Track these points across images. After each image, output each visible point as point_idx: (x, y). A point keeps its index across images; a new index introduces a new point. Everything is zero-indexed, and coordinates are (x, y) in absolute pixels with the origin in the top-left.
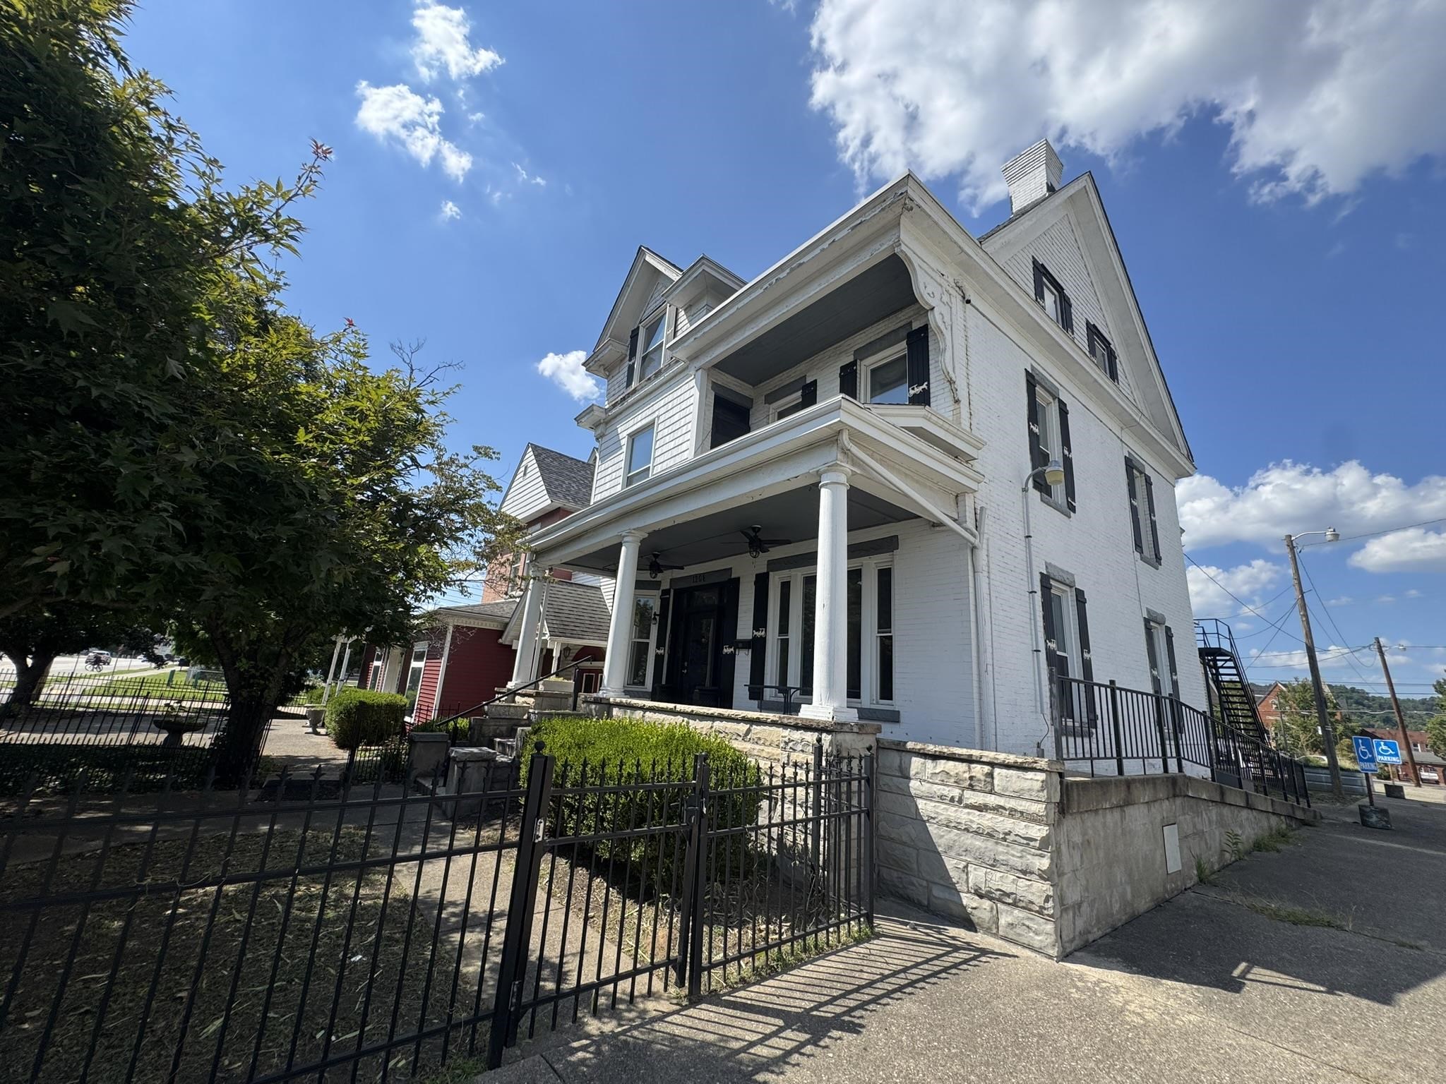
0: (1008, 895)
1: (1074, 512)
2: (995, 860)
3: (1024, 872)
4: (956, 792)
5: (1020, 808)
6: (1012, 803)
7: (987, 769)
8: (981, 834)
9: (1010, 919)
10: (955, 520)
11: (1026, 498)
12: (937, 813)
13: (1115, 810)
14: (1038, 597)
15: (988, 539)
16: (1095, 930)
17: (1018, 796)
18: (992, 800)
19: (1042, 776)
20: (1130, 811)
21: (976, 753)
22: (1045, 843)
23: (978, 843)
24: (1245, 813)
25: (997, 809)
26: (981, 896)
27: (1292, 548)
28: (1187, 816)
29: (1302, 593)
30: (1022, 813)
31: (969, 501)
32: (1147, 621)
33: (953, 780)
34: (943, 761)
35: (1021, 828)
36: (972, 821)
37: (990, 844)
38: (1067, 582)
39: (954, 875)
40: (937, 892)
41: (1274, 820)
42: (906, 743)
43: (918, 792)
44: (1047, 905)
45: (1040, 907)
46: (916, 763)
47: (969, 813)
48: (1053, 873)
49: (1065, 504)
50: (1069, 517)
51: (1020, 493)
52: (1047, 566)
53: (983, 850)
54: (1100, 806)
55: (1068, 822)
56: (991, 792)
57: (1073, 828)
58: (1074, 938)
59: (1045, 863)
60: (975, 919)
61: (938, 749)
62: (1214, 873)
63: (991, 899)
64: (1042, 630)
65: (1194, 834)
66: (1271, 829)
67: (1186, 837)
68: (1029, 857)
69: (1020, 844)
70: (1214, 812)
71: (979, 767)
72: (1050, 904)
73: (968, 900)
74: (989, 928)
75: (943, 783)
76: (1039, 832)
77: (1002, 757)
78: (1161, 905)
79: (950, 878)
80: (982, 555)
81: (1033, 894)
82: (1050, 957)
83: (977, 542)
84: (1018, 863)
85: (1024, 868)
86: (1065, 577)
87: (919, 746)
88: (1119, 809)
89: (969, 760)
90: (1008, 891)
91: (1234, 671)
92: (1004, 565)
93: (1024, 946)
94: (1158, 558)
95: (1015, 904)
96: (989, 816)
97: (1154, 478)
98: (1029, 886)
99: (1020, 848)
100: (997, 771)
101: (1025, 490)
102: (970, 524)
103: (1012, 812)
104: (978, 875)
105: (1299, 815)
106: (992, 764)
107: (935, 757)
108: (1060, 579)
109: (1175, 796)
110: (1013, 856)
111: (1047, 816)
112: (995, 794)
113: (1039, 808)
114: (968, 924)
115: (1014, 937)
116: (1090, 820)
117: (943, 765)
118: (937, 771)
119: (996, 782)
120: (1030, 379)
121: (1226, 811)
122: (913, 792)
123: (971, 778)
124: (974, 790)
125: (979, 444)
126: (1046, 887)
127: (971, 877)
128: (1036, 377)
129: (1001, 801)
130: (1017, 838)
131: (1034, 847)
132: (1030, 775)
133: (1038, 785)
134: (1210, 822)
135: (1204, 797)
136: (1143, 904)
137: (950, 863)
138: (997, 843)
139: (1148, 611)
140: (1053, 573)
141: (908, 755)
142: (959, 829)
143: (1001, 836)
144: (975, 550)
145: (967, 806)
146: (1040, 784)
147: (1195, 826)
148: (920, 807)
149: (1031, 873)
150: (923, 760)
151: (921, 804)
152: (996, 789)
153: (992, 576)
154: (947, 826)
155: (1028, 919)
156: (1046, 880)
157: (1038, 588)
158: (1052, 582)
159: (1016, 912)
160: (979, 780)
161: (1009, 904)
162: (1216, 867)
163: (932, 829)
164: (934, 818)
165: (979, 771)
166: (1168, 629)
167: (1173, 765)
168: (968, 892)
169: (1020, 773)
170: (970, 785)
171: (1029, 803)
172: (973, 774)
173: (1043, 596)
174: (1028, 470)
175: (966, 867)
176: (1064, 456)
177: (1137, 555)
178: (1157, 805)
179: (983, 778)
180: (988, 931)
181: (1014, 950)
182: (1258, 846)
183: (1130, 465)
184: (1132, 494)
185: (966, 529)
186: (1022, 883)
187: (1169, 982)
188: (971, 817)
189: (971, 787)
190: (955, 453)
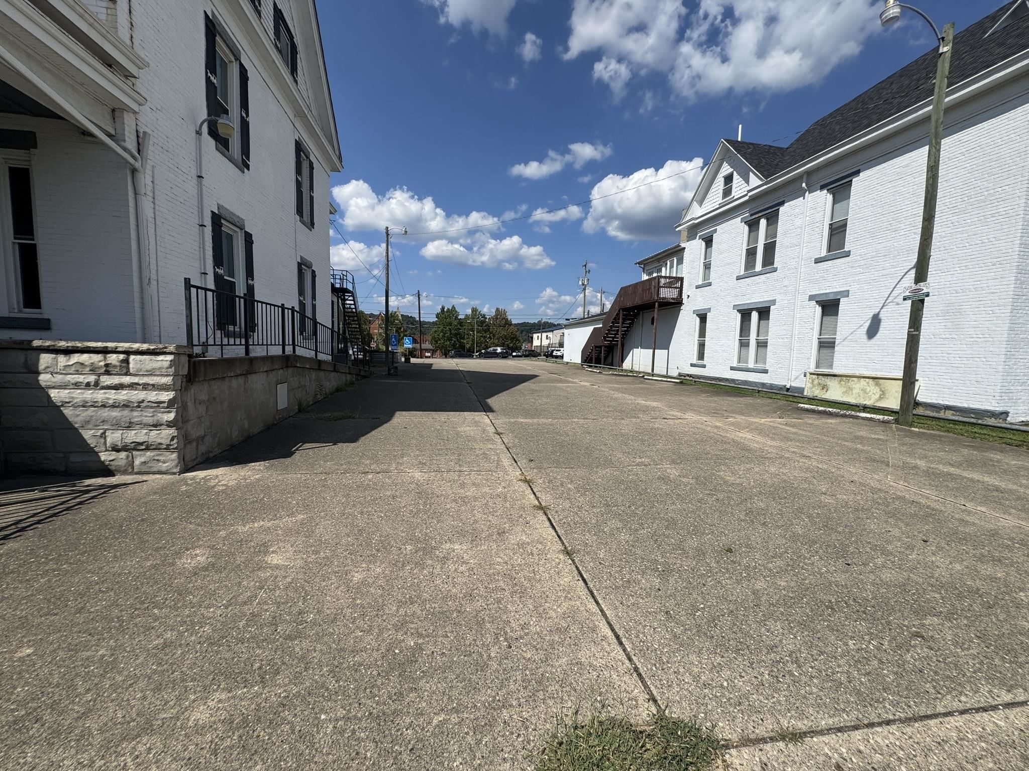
0: (141, 444)
1: (248, 169)
2: (130, 423)
3: (155, 426)
4: (92, 378)
5: (151, 382)
6: (145, 380)
7: (122, 357)
8: (117, 407)
9: (143, 459)
10: (110, 136)
11: (200, 141)
12: (72, 398)
13: (239, 377)
14: (208, 231)
15: (153, 167)
16: (216, 449)
17: (151, 373)
18: (127, 380)
19: (170, 358)
20: (253, 378)
21: (110, 345)
22: (171, 403)
23: (115, 413)
24: (333, 374)
25: (132, 386)
26: (118, 451)
27: (388, 235)
28: (295, 378)
29: (388, 261)
30: (153, 385)
31: (129, 121)
32: (299, 265)
33: (88, 369)
34: (77, 355)
35: (153, 396)
36: (108, 399)
37: (126, 412)
38: (238, 224)
39: (92, 442)
40: (74, 458)
41: (349, 377)
42: (31, 341)
43: (48, 384)
44: (172, 443)
45: (167, 445)
46: (45, 359)
47: (105, 393)
48: (178, 421)
49: (240, 160)
50: (243, 172)
51: (194, 134)
52: (219, 207)
53: (119, 418)
54: (225, 375)
55: (194, 389)
56: (127, 373)
57: (200, 391)
58: (197, 458)
59: (171, 416)
60: (113, 468)
61: (70, 344)
62: (309, 406)
63: (126, 450)
64: (211, 258)
65: (299, 387)
66: (347, 381)
67: (293, 389)
68: (159, 415)
69: (152, 407)
70: (313, 375)
71: (115, 356)
72: (175, 441)
73: (104, 456)
74: (126, 470)
75: (77, 373)
76: (166, 396)
77: (136, 346)
78: (269, 428)
79: (88, 445)
80: (145, 180)
81: (162, 438)
82: (174, 474)
83: (137, 165)
84: (150, 420)
85: (155, 423)
86: (236, 221)
87: (48, 343)
88: (243, 377)
89: (105, 351)
90: (141, 441)
91: (352, 302)
92: (173, 196)
93: (154, 473)
94: (313, 224)
95: (148, 449)
96: (125, 392)
97: (316, 165)
98: (158, 434)
99: (152, 410)
100: (132, 357)
101: (199, 133)
102: (131, 144)
103: (145, 387)
104: (114, 437)
105: (363, 373)
106: (128, 353)
107: (68, 352)
108: (231, 220)
109: (287, 367)
110: (146, 416)
111: (174, 384)
112: (131, 375)
113: (168, 380)
114: (107, 471)
115: (147, 470)
116: (216, 385)
117: (76, 358)
118: (71, 363)
119: (131, 366)
120: (208, 23)
121: (322, 374)
122: (43, 384)
123: (107, 365)
124: (111, 374)
125: (142, 64)
126: (173, 431)
127: (108, 440)
128: (217, 26)
129: (135, 380)
130: (149, 404)
131: (163, 408)
132: (161, 358)
133: (167, 364)
134: (310, 380)
135: (308, 366)
136: (257, 429)
137: (87, 434)
138: (132, 410)
139: (301, 257)
140: (223, 212)
141: (35, 353)
142: (95, 407)
143: (136, 405)
144: (136, 173)
145: (103, 388)
146: (168, 363)
147: (300, 383)
148: (52, 395)
149: (161, 425)
150: (54, 356)
151: (54, 394)
152: (131, 371)
153: (157, 202)
154: (84, 406)
155: (158, 455)
156: (171, 427)
157: (208, 222)
158: (223, 221)
159: (148, 453)
160: (115, 366)
161: (142, 450)
162: (311, 403)
163: (67, 412)
164: (68, 403)
165: (113, 359)
166: (313, 272)
167: (289, 350)
168: (106, 450)
169: (153, 357)
170: (106, 371)
171: (159, 378)
172: (109, 362)
173: (213, 231)
174: (203, 114)
175: (104, 433)
176: (242, 117)
177: (298, 218)
178: (274, 373)
179: (118, 364)
180: (125, 472)
181: (145, 478)
182: (338, 390)
183: (299, 148)
184: (299, 171)
185: (125, 149)
186: (154, 433)
187: (253, 464)
188: (107, 396)
189: (107, 373)
190: (109, 62)
